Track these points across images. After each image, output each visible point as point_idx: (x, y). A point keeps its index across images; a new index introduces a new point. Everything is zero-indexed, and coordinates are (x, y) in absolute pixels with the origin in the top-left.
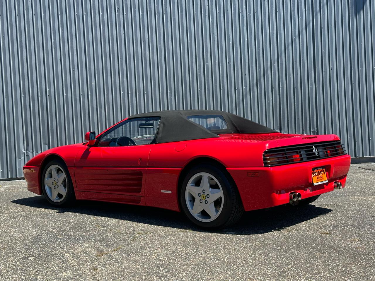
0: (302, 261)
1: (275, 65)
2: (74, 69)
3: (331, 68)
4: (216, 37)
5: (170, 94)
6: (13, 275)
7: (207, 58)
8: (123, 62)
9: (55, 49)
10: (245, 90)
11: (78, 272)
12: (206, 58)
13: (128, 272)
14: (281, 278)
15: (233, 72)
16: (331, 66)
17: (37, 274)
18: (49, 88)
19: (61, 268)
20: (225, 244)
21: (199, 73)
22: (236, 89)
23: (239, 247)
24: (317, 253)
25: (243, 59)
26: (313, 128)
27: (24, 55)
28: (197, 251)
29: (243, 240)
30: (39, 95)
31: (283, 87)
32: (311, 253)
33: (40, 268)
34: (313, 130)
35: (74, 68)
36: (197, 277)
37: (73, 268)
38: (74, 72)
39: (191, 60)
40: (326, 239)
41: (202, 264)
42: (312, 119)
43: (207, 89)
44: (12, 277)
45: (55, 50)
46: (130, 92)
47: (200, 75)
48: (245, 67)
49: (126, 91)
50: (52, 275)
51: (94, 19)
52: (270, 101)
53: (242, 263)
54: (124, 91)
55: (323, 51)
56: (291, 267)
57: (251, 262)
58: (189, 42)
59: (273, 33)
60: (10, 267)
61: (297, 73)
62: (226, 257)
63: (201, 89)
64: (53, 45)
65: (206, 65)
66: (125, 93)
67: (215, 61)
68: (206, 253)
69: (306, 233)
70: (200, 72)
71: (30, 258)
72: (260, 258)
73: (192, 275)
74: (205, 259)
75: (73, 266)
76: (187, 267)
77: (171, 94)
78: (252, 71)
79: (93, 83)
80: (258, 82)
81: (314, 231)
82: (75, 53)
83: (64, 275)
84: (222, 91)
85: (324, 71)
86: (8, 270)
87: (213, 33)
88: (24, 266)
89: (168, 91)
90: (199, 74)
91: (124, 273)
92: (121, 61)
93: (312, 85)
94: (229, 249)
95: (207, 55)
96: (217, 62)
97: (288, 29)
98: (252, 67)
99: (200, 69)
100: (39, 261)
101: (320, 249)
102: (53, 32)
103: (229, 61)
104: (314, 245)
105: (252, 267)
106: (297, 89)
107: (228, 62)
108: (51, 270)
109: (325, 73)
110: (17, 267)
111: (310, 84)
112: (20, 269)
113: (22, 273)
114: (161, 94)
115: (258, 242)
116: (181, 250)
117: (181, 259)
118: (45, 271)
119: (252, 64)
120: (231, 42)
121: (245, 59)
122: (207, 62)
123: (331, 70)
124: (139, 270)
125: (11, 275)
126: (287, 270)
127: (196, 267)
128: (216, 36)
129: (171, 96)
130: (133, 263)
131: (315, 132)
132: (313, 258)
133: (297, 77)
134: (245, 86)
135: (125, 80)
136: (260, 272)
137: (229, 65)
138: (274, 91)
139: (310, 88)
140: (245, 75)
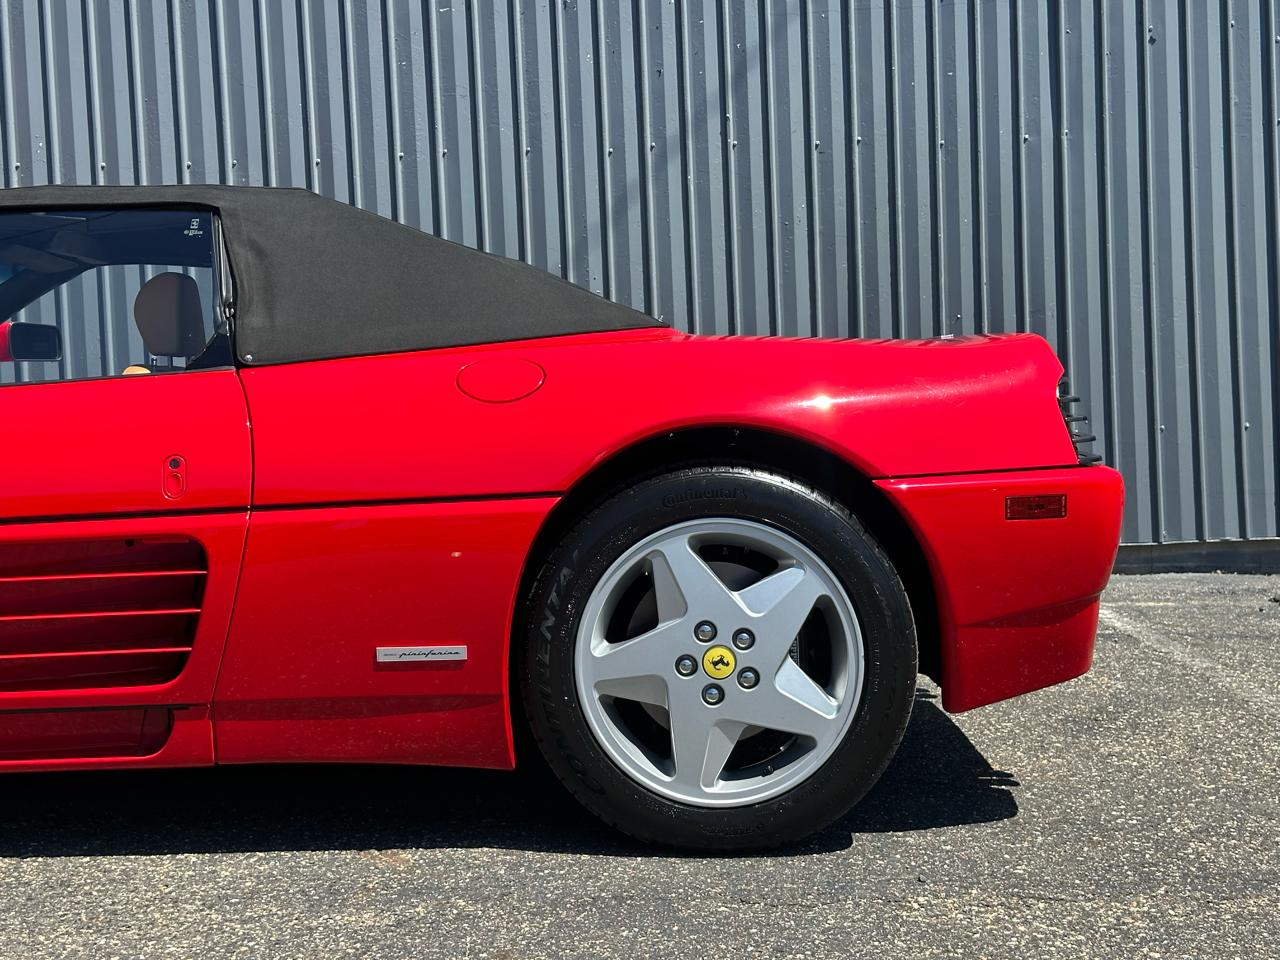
1: (827, 18)
3: (1147, 37)
5: (238, 177)
15: (590, 56)
16: (1148, 25)
21: (399, 60)
31: (868, 145)
43: (440, 150)
46: (15, 163)
47: (406, 74)
48: (657, 28)
52: (796, 221)
61: (950, 63)
63: (410, 148)
65: (440, 14)
70: (405, 54)
77: (246, 175)
78: (696, 54)
80: (730, 115)
84: (525, 161)
85: (1106, 50)
89: (230, 160)
90: (400, 67)
93: (1035, 128)
98: (698, 32)
99: (406, 37)
106: (953, 155)
107: (565, 4)
109: (1113, 61)
111: (1027, 126)
114: (187, 171)
119: (698, 11)
123: (1148, 46)
133: (950, 83)
134: (655, 137)
137: (567, 20)
138: (819, 162)
139: (1023, 147)
140: (660, 72)
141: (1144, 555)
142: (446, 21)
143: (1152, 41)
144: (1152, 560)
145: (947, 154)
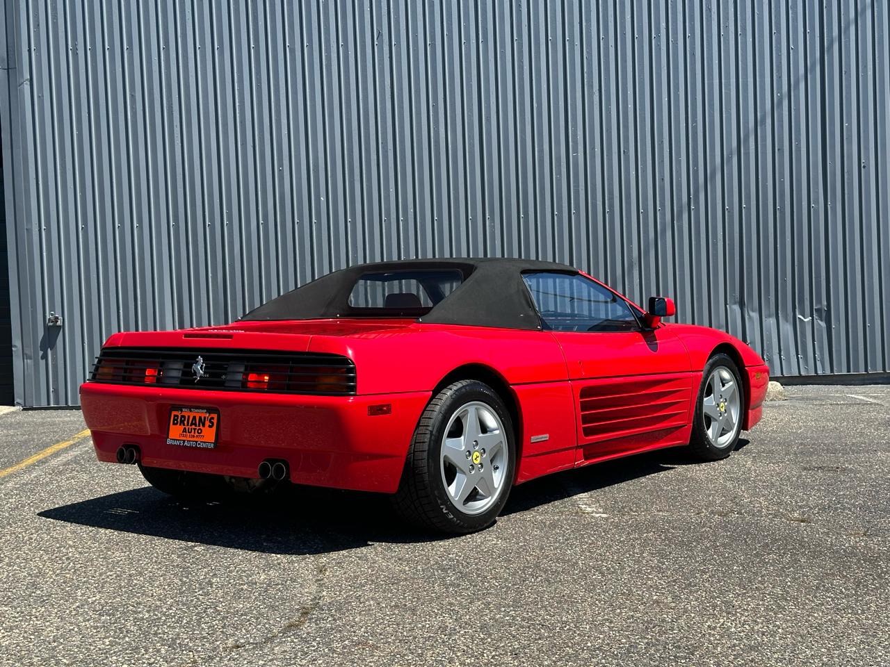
0: (735, 567)
2: (282, 166)
3: (862, 165)
4: (597, 94)
5: (490, 223)
6: (165, 575)
7: (575, 143)
8: (387, 151)
9: (241, 122)
10: (661, 214)
11: (289, 575)
12: (573, 142)
13: (385, 576)
14: (684, 594)
15: (634, 172)
16: (863, 161)
17: (211, 574)
18: (227, 209)
19: (257, 567)
20: (583, 535)
21: (556, 175)
22: (641, 211)
23: (612, 540)
24: (769, 554)
25: (659, 145)
26: (819, 301)
27: (176, 135)
28: (525, 545)
29: (622, 529)
30: (207, 223)
31: (748, 208)
32: (757, 555)
33: (217, 566)
34: (818, 307)
35: (281, 164)
36: (519, 588)
37: (280, 568)
38: (281, 172)
39: (538, 147)
40: (798, 531)
41: (530, 567)
42: (815, 282)
43: (573, 211)
44: (164, 579)
45: (241, 126)
46: (401, 218)
47: (559, 181)
48: (662, 161)
49: (393, 216)
50: (241, 577)
51: (326, 56)
52: (718, 240)
53: (613, 567)
54: (388, 215)
55: (845, 125)
56: (710, 577)
57: (630, 567)
58: (535, 105)
59: (728, 84)
60: (160, 563)
61: (782, 175)
62: (583, 557)
63: (560, 211)
64: (238, 115)
65: (573, 156)
66: (392, 220)
67: (593, 148)
68: (542, 548)
69: (758, 520)
70: (559, 173)
71: (196, 548)
72: (650, 560)
73: (510, 585)
74: (538, 560)
75: (279, 564)
76: (502, 570)
77: (494, 222)
78: (677, 172)
79: (322, 198)
81: (776, 516)
82: (285, 132)
83: (262, 577)
84: (607, 215)
85: (846, 171)
86: (155, 567)
87: (591, 86)
88: (186, 562)
89: (487, 216)
90: (556, 178)
91: (377, 578)
92: (383, 148)
93: (817, 202)
94: (590, 544)
95: (575, 135)
96: (598, 150)
97: (763, 76)
98: (679, 162)
99: (559, 165)
100: (214, 553)
101: (778, 549)
102: (239, 86)
103: (624, 148)
104: (768, 540)
105: (630, 574)
106: (783, 213)
107: (624, 151)
108: (237, 569)
109: (848, 175)
110: (172, 562)
111: (813, 201)
112: (178, 565)
113: (182, 572)
114: (470, 221)
115: (654, 532)
116: (493, 542)
117: (492, 558)
118: (226, 570)
119: (679, 154)
120: (631, 106)
121: (661, 143)
122: (576, 151)
123: (862, 169)
124: (407, 574)
125: (162, 576)
126: (700, 581)
127: (518, 572)
128: (598, 91)
129: (493, 227)
130: (396, 561)
131: (823, 311)
132: (759, 563)
133: (782, 183)
134: (660, 206)
135: (392, 190)
136: (645, 584)
137: (624, 158)
138: (728, 215)
139: (812, 210)
140: (663, 179)
141: (861, 377)
142: (576, 159)
143: (864, 167)
144: (864, 380)
145: (781, 212)
